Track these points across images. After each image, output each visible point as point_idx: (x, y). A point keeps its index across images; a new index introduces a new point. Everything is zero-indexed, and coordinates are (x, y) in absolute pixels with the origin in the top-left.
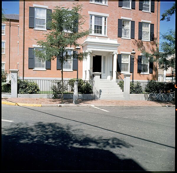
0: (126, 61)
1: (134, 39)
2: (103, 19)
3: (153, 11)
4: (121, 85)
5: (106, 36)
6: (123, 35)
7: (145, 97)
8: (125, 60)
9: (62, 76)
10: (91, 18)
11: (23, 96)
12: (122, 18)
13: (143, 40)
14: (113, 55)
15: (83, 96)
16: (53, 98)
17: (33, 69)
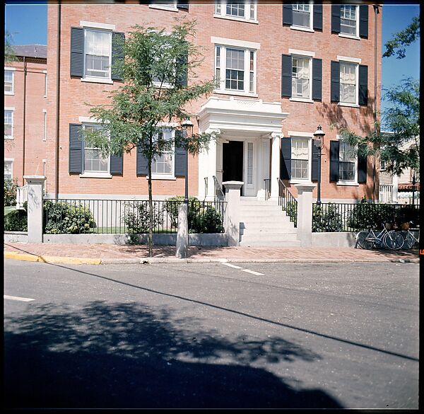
0: (302, 153)
1: (320, 101)
2: (247, 54)
3: (364, 35)
4: (292, 213)
6: (294, 92)
7: (349, 241)
8: (300, 151)
9: (150, 192)
10: (218, 54)
11: (55, 239)
12: (291, 51)
13: (341, 104)
14: (271, 140)
15: (200, 239)
16: (129, 243)
17: (81, 175)
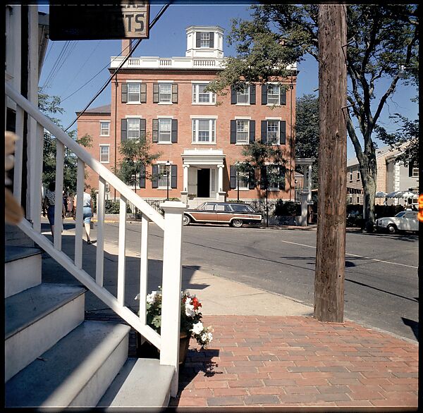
2: (211, 122)
3: (283, 103)
5: (214, 143)
6: (238, 140)
10: (195, 123)
12: (236, 118)
